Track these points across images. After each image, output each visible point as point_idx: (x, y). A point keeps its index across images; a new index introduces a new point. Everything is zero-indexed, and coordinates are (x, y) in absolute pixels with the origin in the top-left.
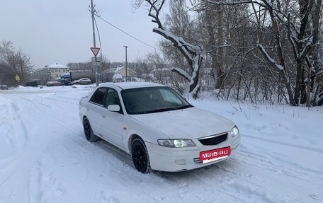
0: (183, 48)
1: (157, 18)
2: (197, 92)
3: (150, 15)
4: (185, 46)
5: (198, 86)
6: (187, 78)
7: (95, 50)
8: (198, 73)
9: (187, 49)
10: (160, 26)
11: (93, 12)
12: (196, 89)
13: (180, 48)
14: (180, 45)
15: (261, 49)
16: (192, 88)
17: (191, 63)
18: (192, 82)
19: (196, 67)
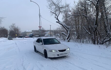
0: (65, 27)
1: (57, 18)
2: (69, 40)
3: (55, 18)
4: (66, 26)
5: (69, 38)
6: (66, 36)
7: (40, 27)
8: (69, 34)
9: (66, 27)
10: (58, 21)
11: (40, 16)
12: (69, 39)
13: (64, 27)
14: (64, 26)
15: (84, 28)
16: (68, 38)
17: (67, 31)
18: (68, 37)
19: (69, 32)
